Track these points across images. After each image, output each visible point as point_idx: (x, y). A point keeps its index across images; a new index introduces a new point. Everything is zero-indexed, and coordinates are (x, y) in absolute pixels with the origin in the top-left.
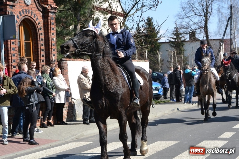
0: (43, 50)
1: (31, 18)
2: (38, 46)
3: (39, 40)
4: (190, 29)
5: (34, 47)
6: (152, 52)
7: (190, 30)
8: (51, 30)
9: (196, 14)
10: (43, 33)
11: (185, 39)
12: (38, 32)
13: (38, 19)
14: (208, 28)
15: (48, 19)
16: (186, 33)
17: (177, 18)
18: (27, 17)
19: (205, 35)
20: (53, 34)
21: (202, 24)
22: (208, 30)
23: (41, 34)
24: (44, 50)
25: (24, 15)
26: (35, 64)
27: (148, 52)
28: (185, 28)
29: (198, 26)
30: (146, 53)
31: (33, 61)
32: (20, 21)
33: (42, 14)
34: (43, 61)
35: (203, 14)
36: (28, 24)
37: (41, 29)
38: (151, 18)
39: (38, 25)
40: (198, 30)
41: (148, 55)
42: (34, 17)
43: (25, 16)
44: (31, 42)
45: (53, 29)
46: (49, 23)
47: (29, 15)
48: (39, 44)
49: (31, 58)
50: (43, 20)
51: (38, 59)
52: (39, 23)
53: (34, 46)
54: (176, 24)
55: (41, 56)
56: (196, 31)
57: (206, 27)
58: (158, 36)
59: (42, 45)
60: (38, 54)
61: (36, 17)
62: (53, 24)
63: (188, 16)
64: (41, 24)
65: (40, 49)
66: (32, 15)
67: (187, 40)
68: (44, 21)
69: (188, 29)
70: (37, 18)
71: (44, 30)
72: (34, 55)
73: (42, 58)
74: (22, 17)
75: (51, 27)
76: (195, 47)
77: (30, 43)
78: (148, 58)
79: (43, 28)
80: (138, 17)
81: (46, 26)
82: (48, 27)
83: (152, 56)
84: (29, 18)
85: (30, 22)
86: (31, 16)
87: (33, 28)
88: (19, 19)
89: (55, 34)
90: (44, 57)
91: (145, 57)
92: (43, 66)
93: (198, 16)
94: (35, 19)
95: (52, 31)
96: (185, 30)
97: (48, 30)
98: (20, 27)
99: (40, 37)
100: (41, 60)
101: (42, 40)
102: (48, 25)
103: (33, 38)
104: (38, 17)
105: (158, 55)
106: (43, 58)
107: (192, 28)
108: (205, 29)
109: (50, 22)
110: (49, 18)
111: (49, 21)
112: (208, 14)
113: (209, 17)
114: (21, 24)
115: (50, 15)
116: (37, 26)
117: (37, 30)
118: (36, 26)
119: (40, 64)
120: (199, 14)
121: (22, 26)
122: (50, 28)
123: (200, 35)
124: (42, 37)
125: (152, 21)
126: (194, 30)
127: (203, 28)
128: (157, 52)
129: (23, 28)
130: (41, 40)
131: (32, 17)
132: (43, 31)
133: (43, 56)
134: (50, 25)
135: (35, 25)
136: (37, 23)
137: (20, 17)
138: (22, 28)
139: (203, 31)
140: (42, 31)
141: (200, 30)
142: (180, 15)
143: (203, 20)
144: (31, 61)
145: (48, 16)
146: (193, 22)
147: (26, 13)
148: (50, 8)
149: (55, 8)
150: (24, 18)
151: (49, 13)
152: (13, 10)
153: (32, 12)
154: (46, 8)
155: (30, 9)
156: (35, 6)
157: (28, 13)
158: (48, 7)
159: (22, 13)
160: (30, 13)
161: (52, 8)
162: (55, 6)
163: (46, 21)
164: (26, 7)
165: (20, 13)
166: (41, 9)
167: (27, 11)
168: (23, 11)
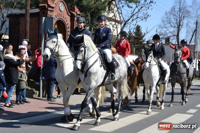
1: (63, 20)
3: (67, 35)
4: (167, 35)
6: (138, 50)
7: (166, 37)
9: (171, 26)
11: (162, 43)
12: (67, 30)
14: (179, 36)
16: (164, 39)
17: (158, 27)
18: (60, 19)
19: (177, 41)
21: (175, 33)
22: (179, 37)
23: (69, 32)
25: (58, 18)
27: (136, 49)
28: (163, 35)
29: (172, 34)
30: (134, 50)
32: (56, 22)
35: (177, 26)
36: (60, 24)
37: (68, 28)
38: (139, 26)
40: (172, 37)
41: (135, 51)
42: (65, 20)
47: (62, 18)
50: (70, 22)
52: (68, 24)
54: (156, 31)
56: (171, 37)
57: (178, 35)
58: (143, 39)
61: (66, 19)
63: (166, 27)
66: (63, 18)
67: (163, 43)
69: (165, 36)
70: (67, 21)
71: (71, 29)
74: (57, 19)
76: (169, 48)
78: (135, 53)
79: (70, 28)
80: (133, 25)
81: (72, 26)
83: (138, 53)
84: (62, 20)
85: (62, 23)
86: (63, 19)
87: (64, 27)
88: (55, 20)
91: (133, 52)
93: (173, 27)
94: (65, 21)
96: (163, 36)
98: (55, 25)
104: (68, 20)
105: (142, 52)
107: (168, 35)
108: (177, 37)
109: (75, 24)
110: (75, 21)
111: (75, 23)
112: (180, 27)
113: (180, 28)
114: (55, 24)
117: (66, 29)
118: (66, 26)
120: (174, 26)
121: (56, 25)
123: (173, 41)
125: (140, 28)
126: (169, 37)
127: (176, 36)
128: (142, 50)
131: (64, 19)
132: (70, 29)
136: (67, 24)
137: (56, 19)
139: (176, 38)
141: (173, 37)
142: (160, 26)
143: (176, 30)
146: (169, 31)
147: (60, 16)
148: (76, 14)
149: (79, 15)
150: (58, 19)
151: (75, 18)
152: (52, 14)
153: (64, 16)
154: (73, 14)
155: (63, 14)
156: (66, 12)
157: (61, 16)
158: (75, 13)
159: (57, 16)
160: (63, 17)
161: (77, 14)
162: (79, 13)
163: (72, 23)
164: (60, 13)
165: (56, 16)
166: (70, 15)
167: (61, 15)
168: (58, 15)
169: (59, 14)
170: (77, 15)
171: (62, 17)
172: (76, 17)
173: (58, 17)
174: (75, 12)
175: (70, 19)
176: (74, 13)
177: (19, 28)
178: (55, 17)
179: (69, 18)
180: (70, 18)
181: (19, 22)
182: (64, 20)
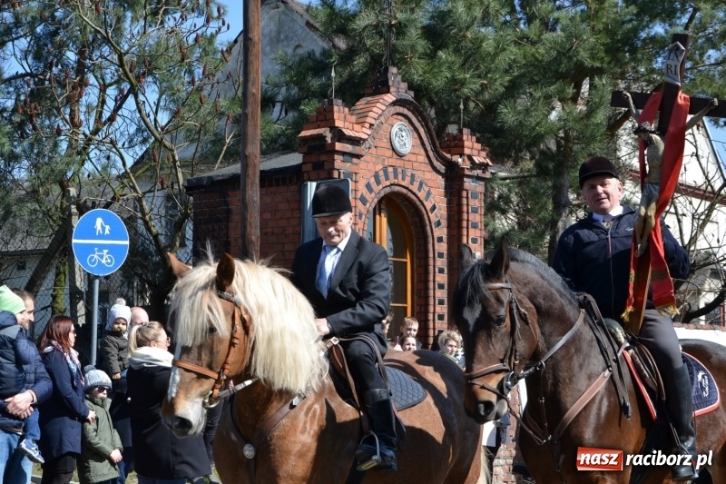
0: (441, 287)
1: (411, 191)
2: (427, 273)
3: (431, 255)
5: (415, 275)
8: (468, 228)
10: (445, 237)
12: (430, 234)
13: (433, 195)
15: (460, 197)
18: (397, 188)
20: (475, 241)
23: (440, 240)
24: (446, 287)
25: (388, 183)
26: (415, 326)
31: (412, 315)
32: (376, 200)
33: (443, 183)
34: (441, 317)
36: (400, 209)
37: (438, 224)
39: (430, 213)
42: (419, 190)
43: (392, 185)
44: (408, 261)
45: (475, 226)
46: (465, 208)
47: (403, 184)
48: (431, 268)
49: (406, 308)
50: (445, 199)
51: (427, 312)
52: (434, 208)
53: (418, 274)
55: (437, 302)
59: (441, 271)
60: (427, 297)
61: (426, 189)
62: (475, 211)
64: (440, 209)
65: (434, 281)
66: (412, 183)
68: (449, 203)
70: (429, 194)
71: (449, 227)
72: (416, 298)
73: (436, 308)
74: (381, 187)
75: (468, 220)
77: (406, 263)
79: (444, 222)
81: (456, 218)
82: (460, 220)
84: (405, 191)
85: (406, 203)
86: (411, 187)
87: (417, 220)
88: (373, 195)
89: (481, 241)
90: (446, 306)
92: (440, 332)
94: (422, 195)
95: (471, 231)
97: (460, 227)
98: (378, 217)
99: (436, 247)
100: (434, 313)
101: (441, 255)
102: (460, 212)
103: (415, 249)
104: (433, 191)
106: (443, 310)
109: (468, 205)
110: (464, 193)
111: (465, 201)
114: (377, 210)
115: (468, 183)
116: (428, 217)
117: (428, 228)
118: (426, 216)
119: (431, 326)
121: (383, 215)
122: (465, 224)
124: (442, 247)
129: (385, 220)
130: (436, 256)
131: (414, 188)
132: (445, 230)
133: (441, 302)
134: (468, 213)
135: (421, 211)
136: (429, 208)
137: (376, 188)
138: (383, 221)
140: (441, 232)
144: (406, 315)
145: (461, 188)
147: (396, 177)
148: (467, 165)
149: (484, 167)
150: (388, 190)
151: (465, 179)
152: (355, 167)
153: (413, 176)
154: (456, 164)
155: (408, 165)
156: (422, 158)
157: (400, 176)
158: (464, 160)
159: (382, 178)
160: (408, 179)
161: (474, 166)
162: (482, 160)
163: (455, 201)
164: (395, 161)
165: (376, 176)
166: (442, 168)
167: (400, 170)
168: (385, 170)
169: (390, 170)
170: (472, 169)
171: (403, 179)
172: (468, 176)
173: (387, 179)
174: (466, 158)
175: (446, 188)
176: (460, 160)
177: (227, 235)
178: (373, 180)
179: (441, 181)
180: (446, 181)
181: (229, 212)
182: (414, 194)
